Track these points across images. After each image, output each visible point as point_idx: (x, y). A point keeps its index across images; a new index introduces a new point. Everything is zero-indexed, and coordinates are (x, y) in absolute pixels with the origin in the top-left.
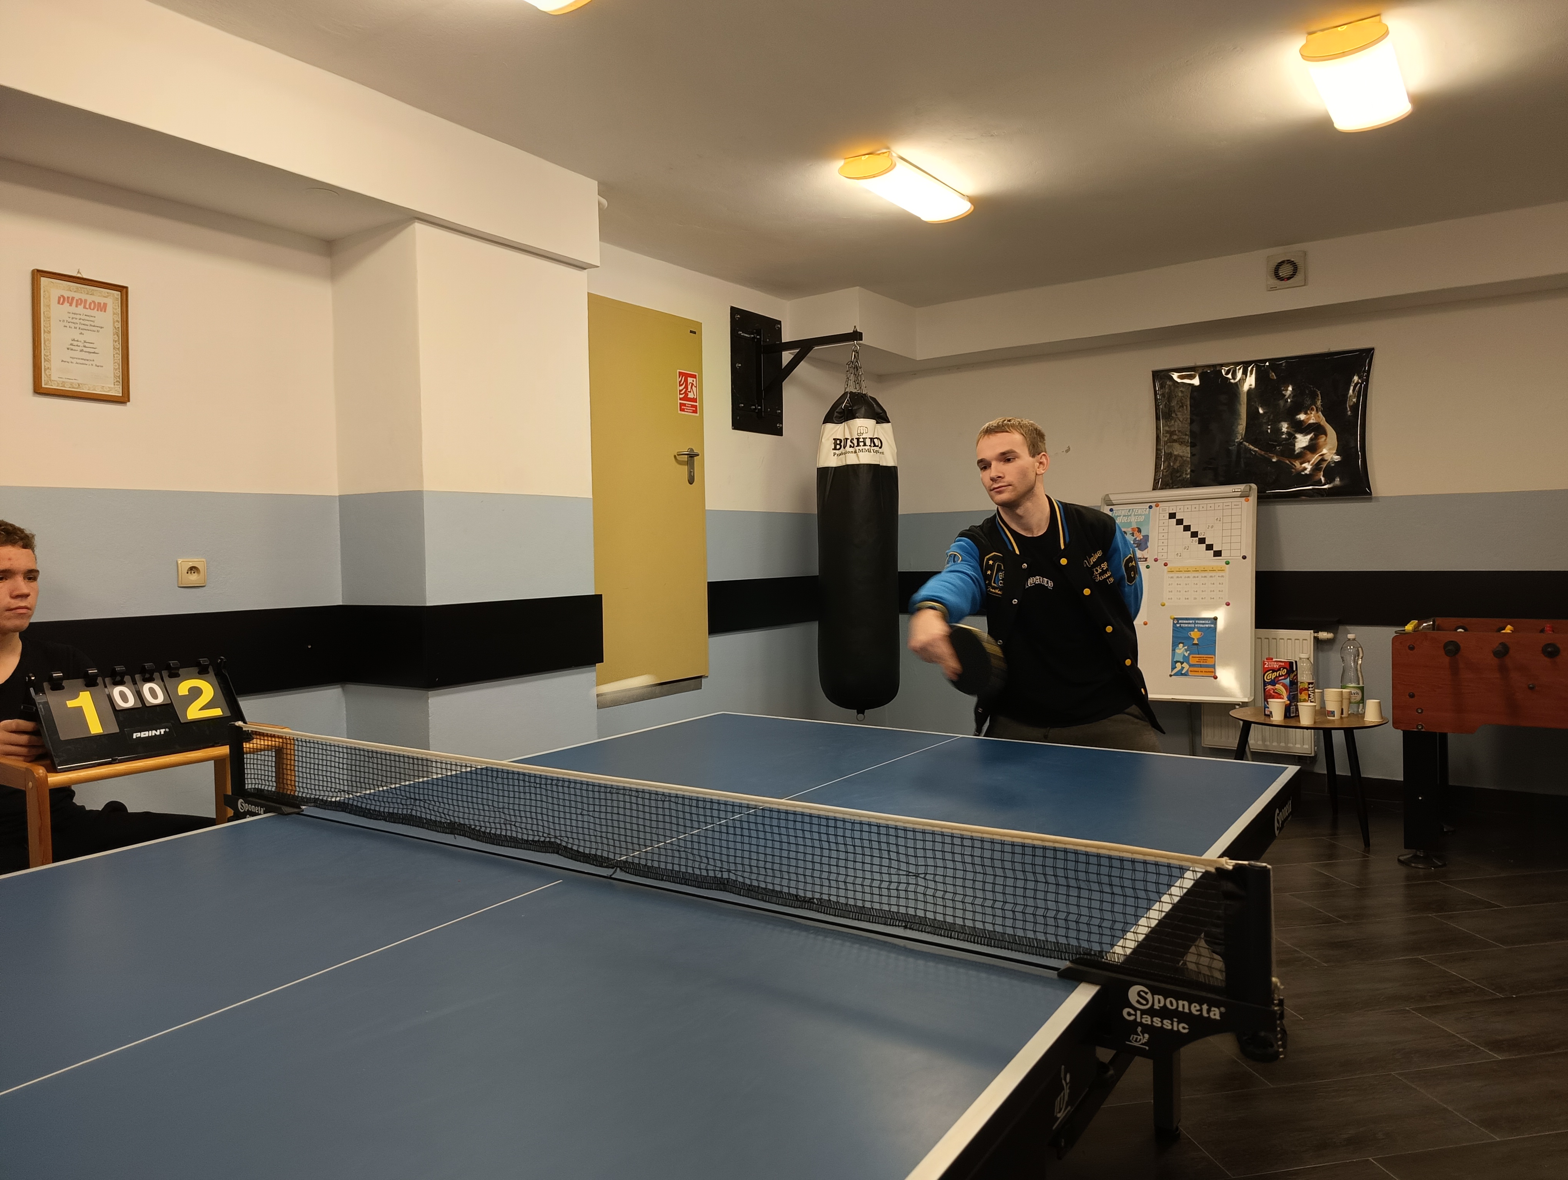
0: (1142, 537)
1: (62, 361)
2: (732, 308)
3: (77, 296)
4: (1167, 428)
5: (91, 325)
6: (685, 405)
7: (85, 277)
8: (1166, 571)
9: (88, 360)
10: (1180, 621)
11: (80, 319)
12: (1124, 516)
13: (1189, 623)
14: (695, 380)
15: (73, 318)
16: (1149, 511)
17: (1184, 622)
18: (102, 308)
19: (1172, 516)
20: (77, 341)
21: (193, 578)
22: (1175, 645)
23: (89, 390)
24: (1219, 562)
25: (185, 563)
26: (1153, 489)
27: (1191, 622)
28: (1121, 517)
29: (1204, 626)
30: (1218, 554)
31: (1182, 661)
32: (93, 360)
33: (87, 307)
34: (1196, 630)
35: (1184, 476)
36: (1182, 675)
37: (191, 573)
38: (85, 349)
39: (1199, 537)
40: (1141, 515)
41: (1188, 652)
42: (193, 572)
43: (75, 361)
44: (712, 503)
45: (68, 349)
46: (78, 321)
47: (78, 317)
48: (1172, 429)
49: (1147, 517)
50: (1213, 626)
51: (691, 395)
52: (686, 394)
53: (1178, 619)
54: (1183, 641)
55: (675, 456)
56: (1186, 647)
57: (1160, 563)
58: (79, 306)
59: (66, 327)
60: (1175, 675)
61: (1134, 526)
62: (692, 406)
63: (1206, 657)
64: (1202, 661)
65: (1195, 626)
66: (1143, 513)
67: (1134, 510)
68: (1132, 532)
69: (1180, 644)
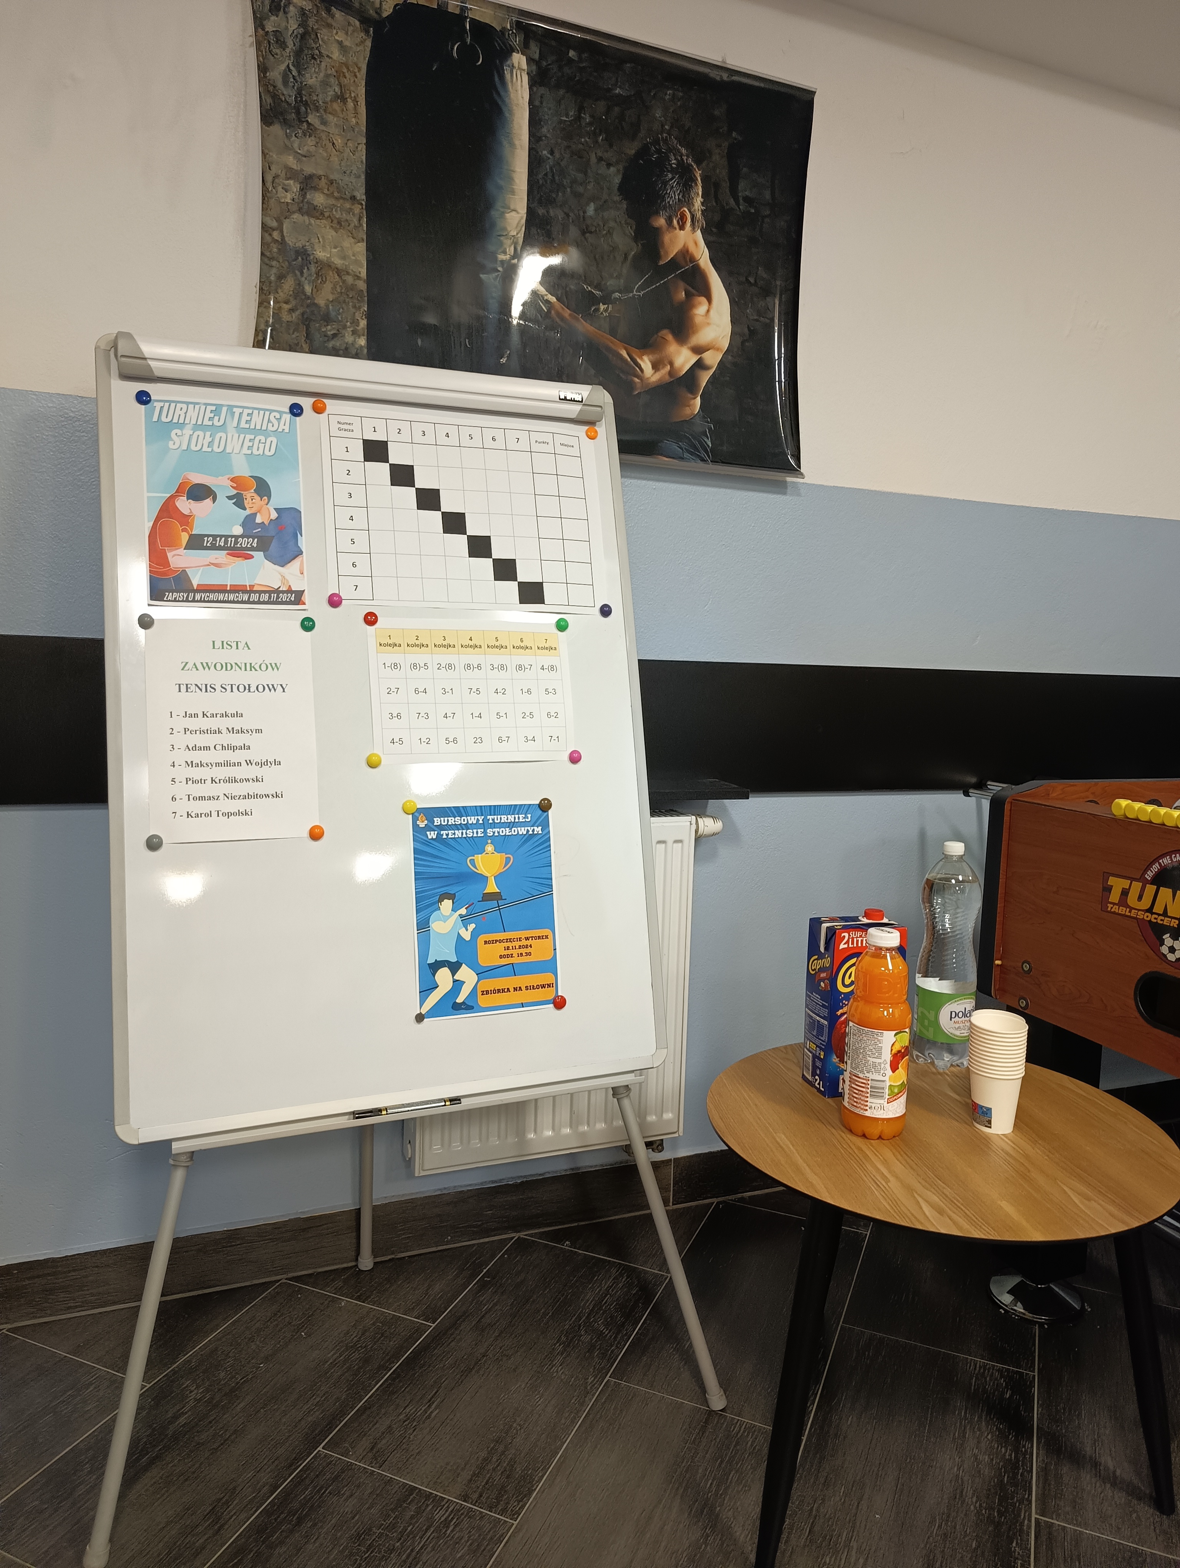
4: (295, 162)
8: (372, 644)
10: (437, 821)
12: (197, 427)
13: (467, 826)
16: (292, 423)
17: (451, 821)
19: (373, 450)
22: (425, 904)
24: (535, 621)
27: (472, 820)
28: (188, 431)
29: (514, 831)
30: (531, 593)
31: (454, 959)
34: (489, 848)
36: (458, 1008)
39: (469, 531)
40: (265, 433)
41: (472, 926)
48: (311, 170)
49: (287, 445)
50: (538, 830)
53: (430, 813)
54: (452, 890)
56: (463, 911)
57: (353, 612)
61: (243, 470)
63: (527, 939)
64: (515, 952)
65: (485, 832)
66: (270, 428)
67: (237, 411)
68: (235, 492)
69: (441, 900)
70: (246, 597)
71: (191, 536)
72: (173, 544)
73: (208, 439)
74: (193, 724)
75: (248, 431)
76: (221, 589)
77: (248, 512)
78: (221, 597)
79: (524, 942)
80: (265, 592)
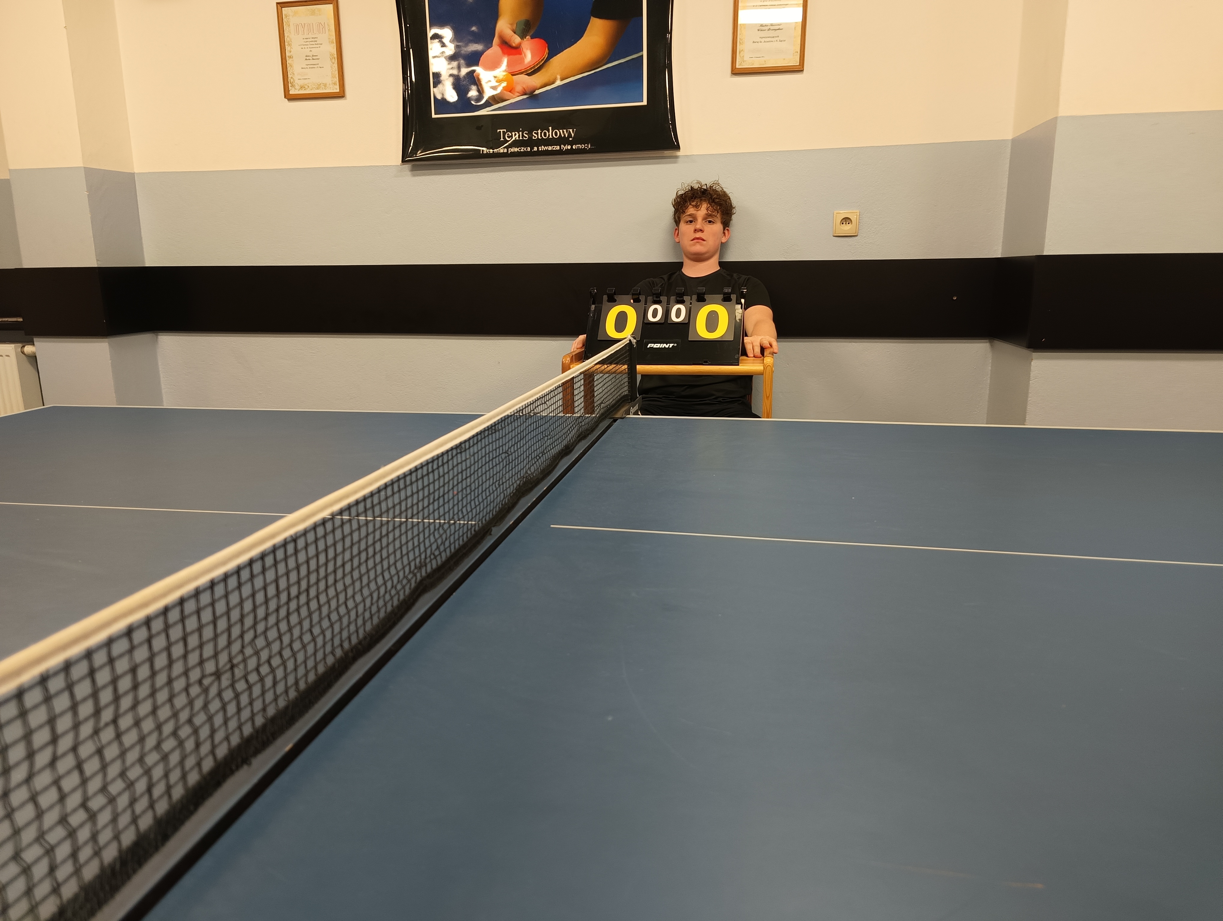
1: (754, 42)
9: (773, 37)
21: (847, 228)
23: (771, 64)
25: (841, 214)
32: (778, 37)
37: (846, 224)
38: (772, 28)
42: (847, 223)
43: (763, 40)
45: (758, 30)
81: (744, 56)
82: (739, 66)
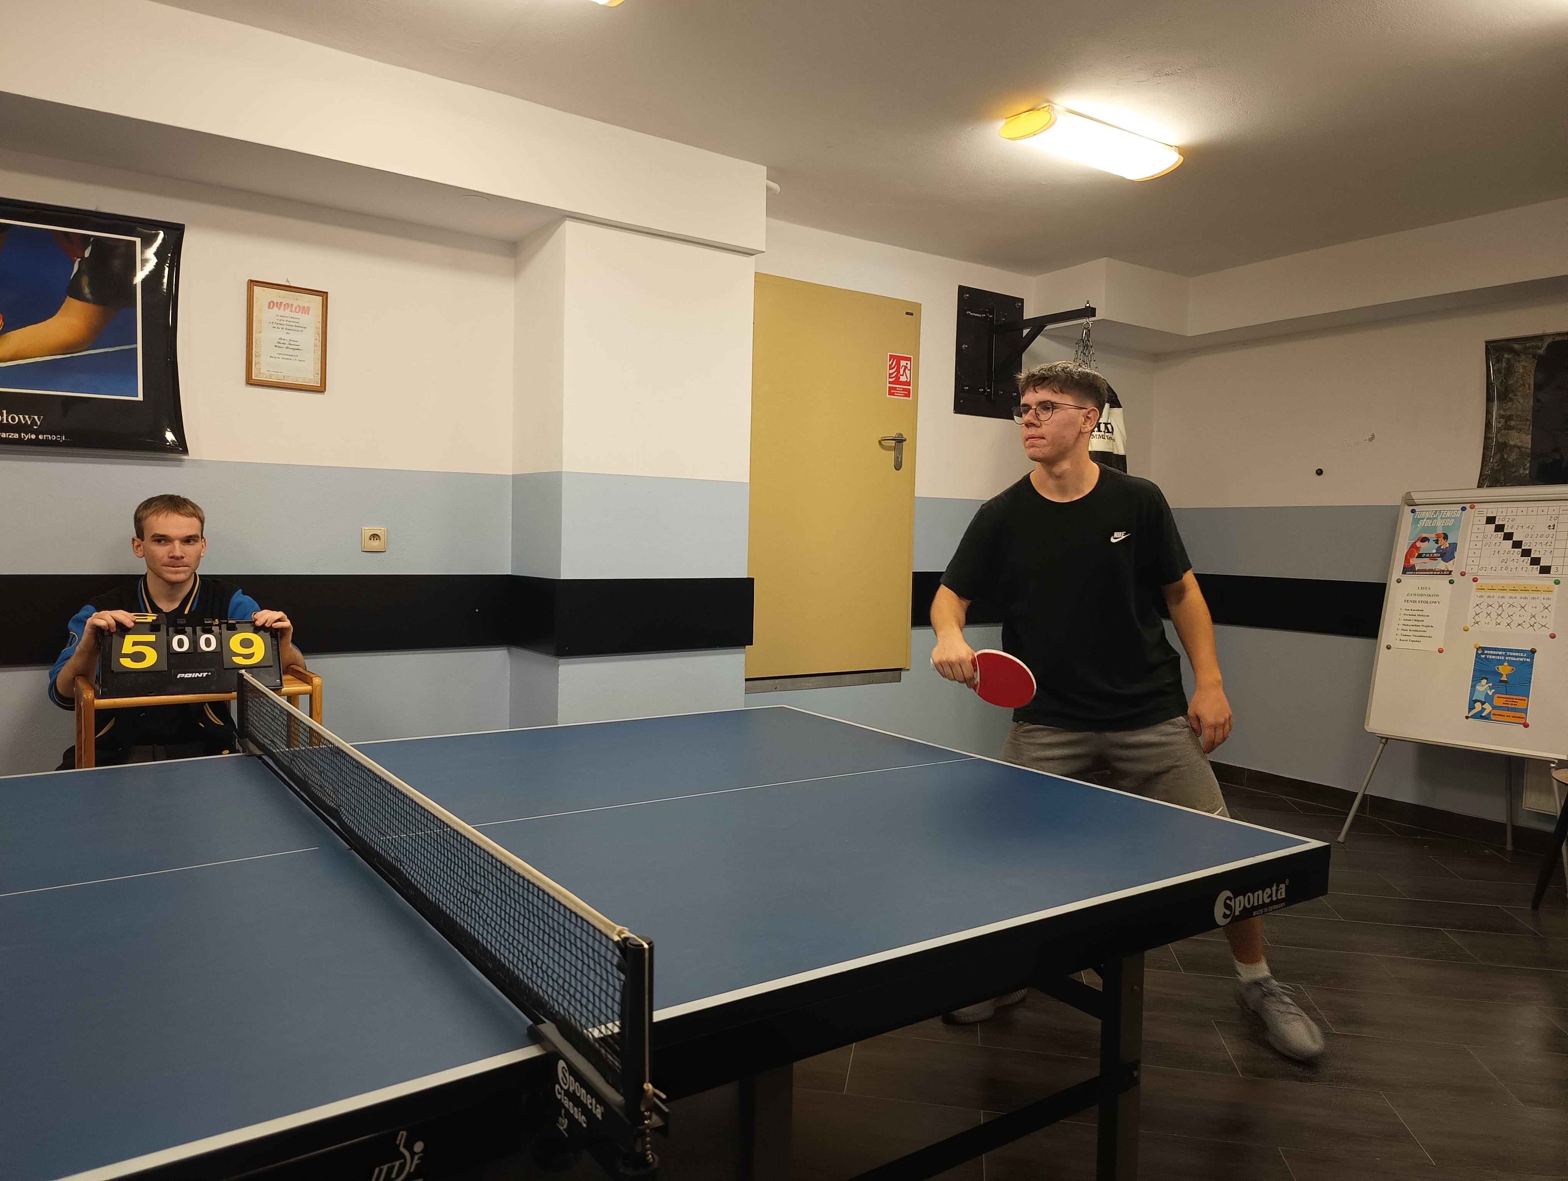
0: (1448, 545)
1: (271, 357)
2: (961, 288)
3: (285, 301)
4: (1502, 412)
5: (296, 326)
6: (895, 389)
7: (292, 285)
8: (1474, 588)
9: (292, 356)
10: (1486, 652)
11: (287, 321)
12: (1428, 519)
13: (1498, 655)
14: (909, 363)
15: (280, 320)
16: (1461, 513)
17: (1492, 652)
18: (306, 310)
19: (1490, 520)
20: (284, 340)
21: (374, 543)
22: (1476, 680)
23: (292, 381)
24: (1546, 581)
25: (368, 530)
26: (1478, 487)
27: (1500, 653)
28: (1425, 520)
29: (1518, 659)
30: (1546, 570)
31: (1484, 700)
32: (297, 356)
33: (293, 310)
34: (1506, 664)
35: (1521, 471)
36: (1482, 717)
38: (290, 346)
39: (1523, 547)
40: (1450, 518)
41: (1493, 690)
42: (375, 539)
43: (281, 356)
44: (922, 490)
45: (276, 346)
46: (285, 323)
47: (285, 319)
48: (1508, 414)
49: (1458, 521)
50: (1528, 660)
51: (903, 379)
52: (897, 377)
53: (1483, 649)
54: (1487, 676)
55: (880, 442)
56: (1491, 685)
57: (1469, 578)
58: (286, 310)
59: (275, 327)
60: (1473, 717)
61: (1440, 531)
62: (904, 390)
63: (1516, 699)
64: (1510, 703)
65: (1505, 658)
66: (1453, 516)
67: (1442, 512)
68: (1436, 539)
69: (1482, 679)
70: (1432, 573)
71: (1419, 554)
72: (1412, 556)
73: (1431, 522)
74: (1407, 612)
75: (1444, 518)
76: (1425, 571)
77: (1439, 545)
78: (1424, 573)
79: (1514, 700)
80: (1439, 571)
81: (260, 369)
82: (255, 377)
